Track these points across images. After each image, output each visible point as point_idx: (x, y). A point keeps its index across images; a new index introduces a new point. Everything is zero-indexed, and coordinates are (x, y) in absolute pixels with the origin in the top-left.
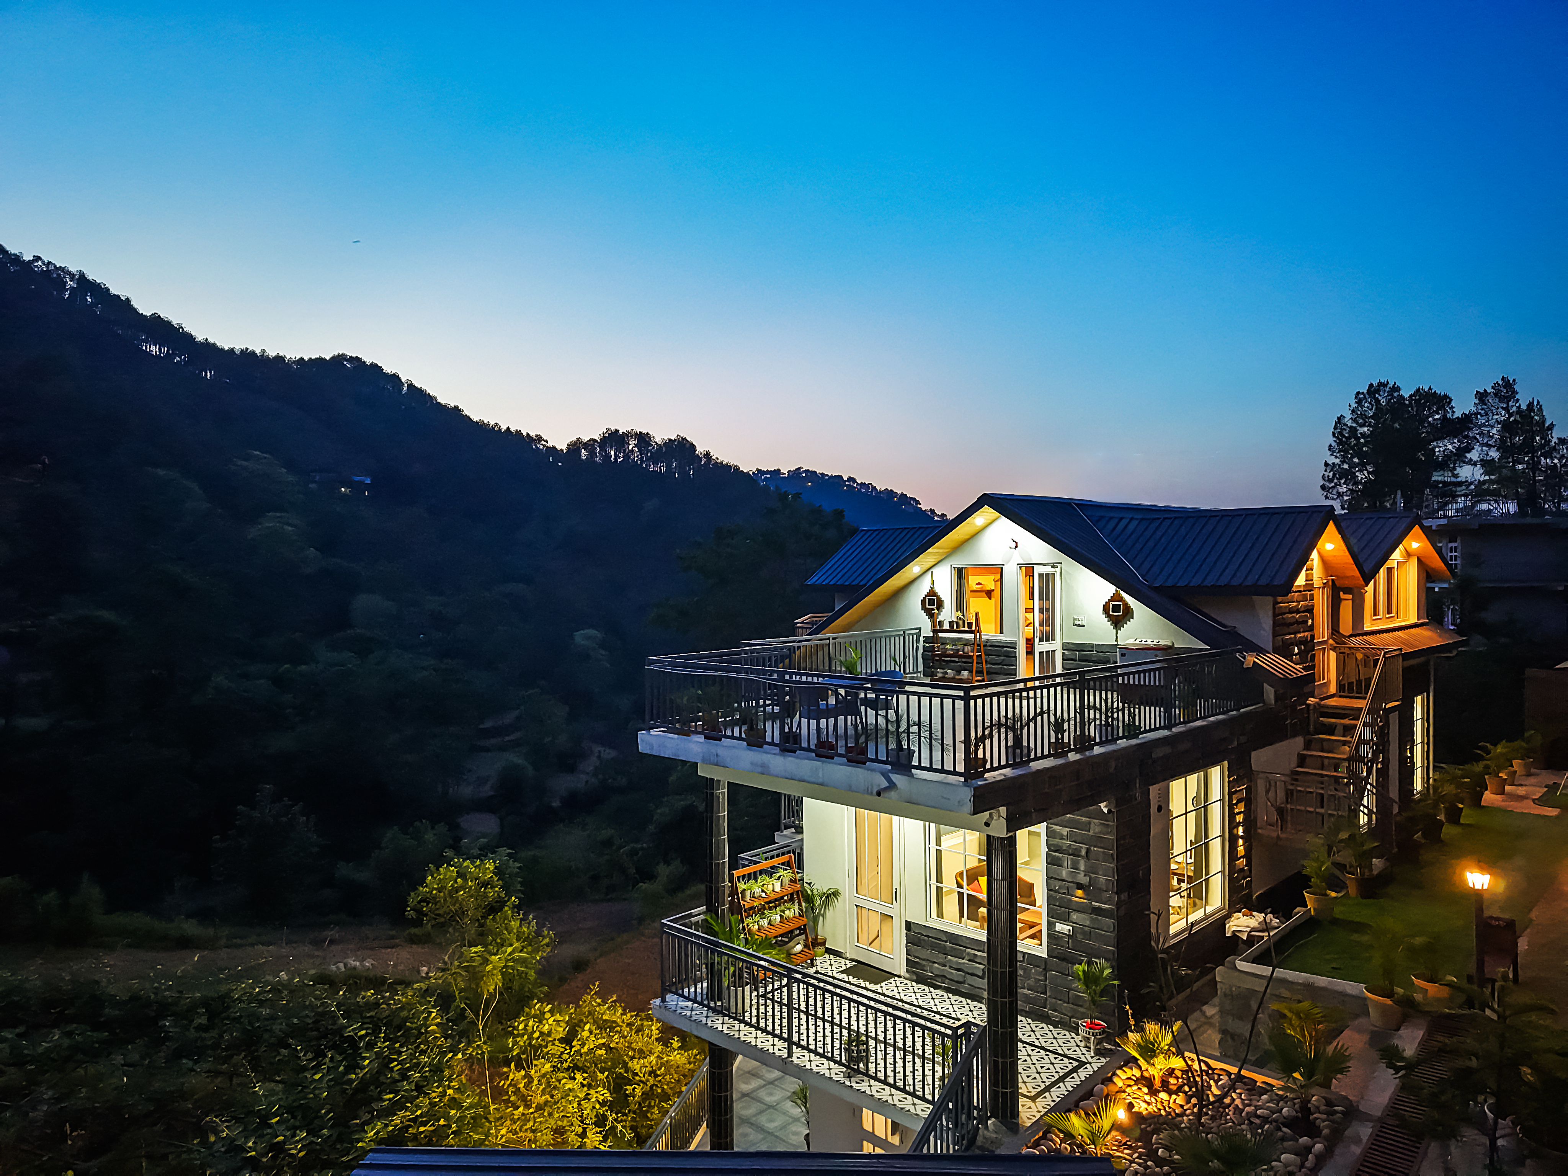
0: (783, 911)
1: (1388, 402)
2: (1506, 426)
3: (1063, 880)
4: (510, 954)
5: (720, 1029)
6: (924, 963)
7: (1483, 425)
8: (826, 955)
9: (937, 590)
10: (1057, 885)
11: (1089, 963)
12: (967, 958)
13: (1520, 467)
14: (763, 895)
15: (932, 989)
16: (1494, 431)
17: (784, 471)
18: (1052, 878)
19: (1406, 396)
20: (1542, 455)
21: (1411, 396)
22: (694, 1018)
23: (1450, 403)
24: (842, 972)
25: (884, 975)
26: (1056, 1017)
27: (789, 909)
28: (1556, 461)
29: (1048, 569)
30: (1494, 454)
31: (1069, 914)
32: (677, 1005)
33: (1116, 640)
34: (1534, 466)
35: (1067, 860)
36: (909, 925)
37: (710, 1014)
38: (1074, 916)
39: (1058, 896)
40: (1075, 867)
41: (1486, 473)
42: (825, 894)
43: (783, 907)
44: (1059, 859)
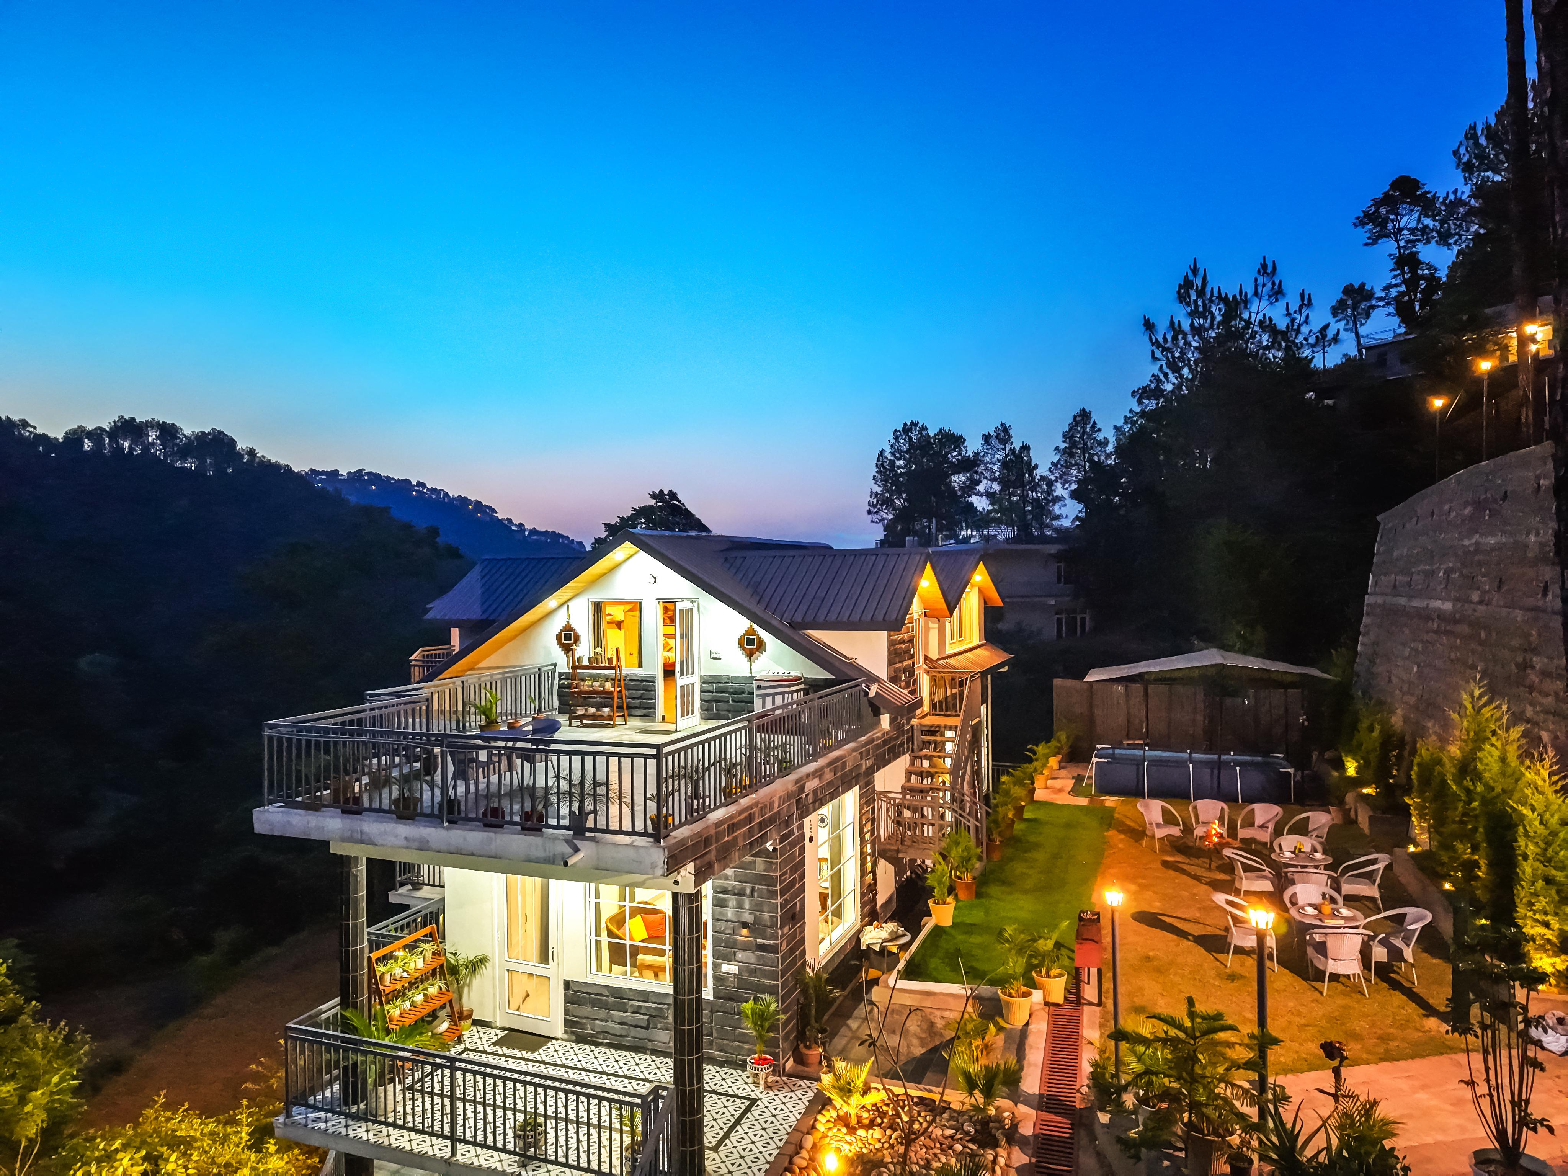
0: (426, 989)
1: (918, 439)
2: (1005, 464)
3: (727, 921)
4: (57, 1085)
5: (365, 1138)
6: (584, 1021)
7: (988, 463)
8: (474, 1028)
9: (574, 624)
10: (722, 926)
11: (756, 1000)
12: (630, 1010)
13: (1015, 499)
14: (405, 975)
15: (593, 1048)
16: (995, 468)
17: (344, 472)
18: (718, 919)
19: (932, 435)
20: (1029, 489)
21: (935, 435)
22: (330, 1131)
23: (963, 443)
24: (494, 1044)
25: (540, 1040)
26: (722, 1057)
27: (433, 985)
28: (1039, 495)
29: (686, 605)
30: (996, 487)
31: (735, 953)
32: (306, 1118)
33: (751, 672)
34: (1024, 498)
35: (732, 900)
36: (567, 984)
37: (350, 1122)
38: (740, 955)
39: (723, 937)
40: (740, 906)
41: (992, 504)
42: (471, 962)
43: (426, 984)
44: (724, 900)
